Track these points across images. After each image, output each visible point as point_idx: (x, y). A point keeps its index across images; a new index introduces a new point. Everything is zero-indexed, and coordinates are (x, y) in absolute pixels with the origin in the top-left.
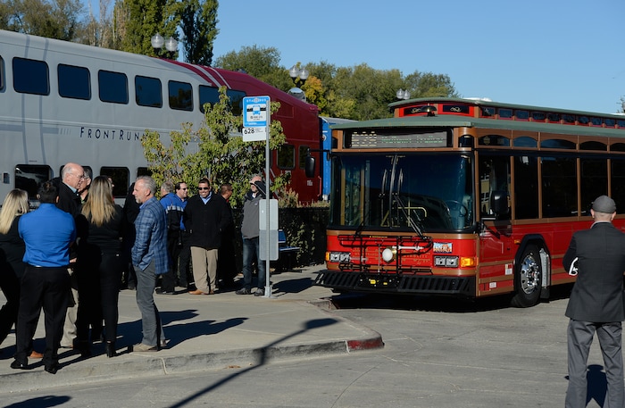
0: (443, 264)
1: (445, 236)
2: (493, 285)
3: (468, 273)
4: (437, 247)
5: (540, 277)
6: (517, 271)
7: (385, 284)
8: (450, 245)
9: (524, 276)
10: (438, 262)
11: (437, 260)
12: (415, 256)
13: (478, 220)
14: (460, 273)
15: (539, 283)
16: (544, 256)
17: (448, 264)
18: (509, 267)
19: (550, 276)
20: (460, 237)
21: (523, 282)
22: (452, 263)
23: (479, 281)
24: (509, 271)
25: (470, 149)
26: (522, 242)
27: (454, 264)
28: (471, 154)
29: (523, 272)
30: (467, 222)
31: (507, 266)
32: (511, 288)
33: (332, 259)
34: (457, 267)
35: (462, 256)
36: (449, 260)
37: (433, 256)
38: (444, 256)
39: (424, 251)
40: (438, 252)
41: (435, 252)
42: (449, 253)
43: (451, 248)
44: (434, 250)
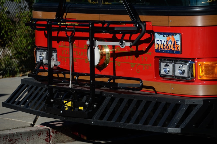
0: (171, 74)
4: (160, 40)
7: (81, 108)
8: (177, 37)
11: (163, 65)
12: (132, 57)
14: (201, 91)
17: (177, 73)
20: (199, 21)
22: (183, 72)
27: (186, 75)
33: (38, 60)
34: (191, 80)
35: (199, 59)
36: (178, 66)
37: (156, 57)
38: (171, 59)
39: (144, 49)
40: (162, 51)
41: (157, 51)
42: (178, 52)
43: (179, 43)
44: (156, 46)
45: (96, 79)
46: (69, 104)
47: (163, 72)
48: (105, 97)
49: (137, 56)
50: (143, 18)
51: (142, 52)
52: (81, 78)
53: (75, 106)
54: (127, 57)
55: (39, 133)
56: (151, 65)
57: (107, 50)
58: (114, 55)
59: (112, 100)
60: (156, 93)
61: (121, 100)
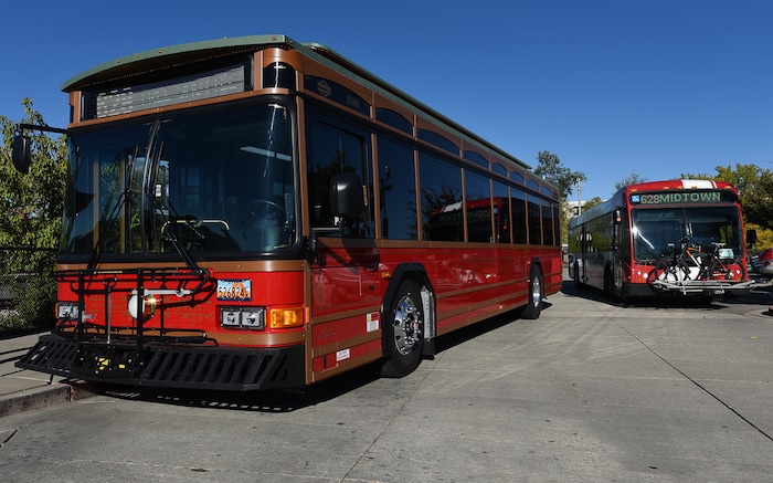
0: (237, 323)
1: (239, 266)
2: (343, 355)
3: (286, 339)
5: (421, 327)
6: (387, 322)
7: (122, 366)
9: (400, 330)
10: (227, 318)
11: (226, 314)
12: (185, 308)
13: (305, 233)
14: (270, 340)
15: (421, 336)
16: (425, 296)
17: (245, 322)
18: (374, 318)
19: (435, 323)
20: (269, 266)
21: (398, 338)
22: (253, 321)
23: (310, 354)
24: (373, 325)
25: (285, 91)
26: (393, 275)
27: (256, 323)
28: (288, 101)
29: (398, 322)
30: (284, 237)
31: (369, 316)
32: (378, 353)
33: (61, 315)
34: (263, 329)
35: (272, 306)
36: (246, 315)
37: (217, 306)
38: (236, 308)
39: (202, 298)
40: (226, 299)
41: (220, 299)
42: (246, 299)
43: (249, 290)
44: (219, 295)
45: (144, 333)
46: (106, 363)
47: (225, 322)
48: (153, 353)
49: (193, 307)
50: (202, 265)
51: (200, 302)
52: (121, 332)
53: (113, 364)
54: (179, 308)
55: (58, 391)
56: (211, 315)
57: (153, 301)
58: (162, 306)
59: (163, 356)
60: (217, 344)
61: (175, 356)
